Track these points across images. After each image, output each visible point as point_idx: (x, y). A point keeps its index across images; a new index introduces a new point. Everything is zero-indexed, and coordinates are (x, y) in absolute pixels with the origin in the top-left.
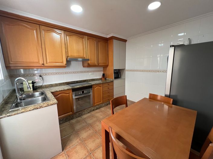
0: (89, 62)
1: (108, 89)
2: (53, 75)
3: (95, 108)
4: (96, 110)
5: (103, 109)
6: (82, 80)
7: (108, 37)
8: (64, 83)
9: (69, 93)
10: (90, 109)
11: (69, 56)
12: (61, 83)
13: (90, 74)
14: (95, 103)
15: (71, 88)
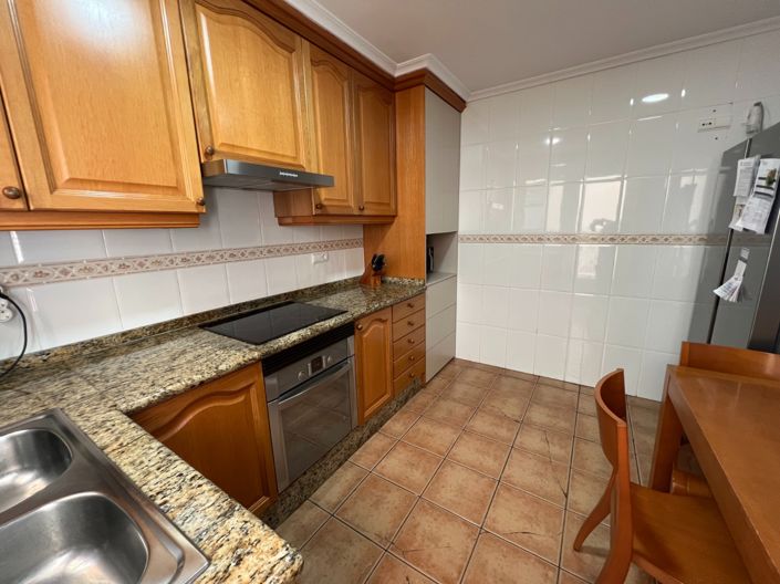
0: (324, 194)
1: (411, 328)
2: (100, 276)
3: (366, 431)
4: (369, 437)
5: (395, 426)
6: (278, 297)
7: (397, 74)
8: (178, 323)
9: (249, 387)
10: (346, 444)
11: (216, 148)
12: (165, 324)
13: (313, 258)
14: (367, 405)
15: (256, 354)
